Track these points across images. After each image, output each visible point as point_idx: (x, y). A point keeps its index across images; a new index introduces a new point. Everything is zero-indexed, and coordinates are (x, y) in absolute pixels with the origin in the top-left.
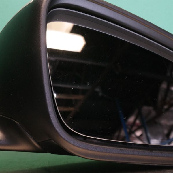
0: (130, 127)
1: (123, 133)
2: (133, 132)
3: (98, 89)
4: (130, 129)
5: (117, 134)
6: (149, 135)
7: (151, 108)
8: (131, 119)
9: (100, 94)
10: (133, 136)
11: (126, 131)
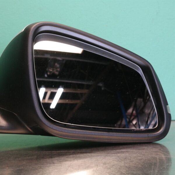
0: (129, 117)
1: (124, 122)
2: (131, 121)
3: (100, 85)
4: (129, 119)
5: (119, 123)
6: (140, 123)
7: (142, 100)
8: (130, 111)
9: (103, 89)
10: (131, 124)
11: (126, 120)
